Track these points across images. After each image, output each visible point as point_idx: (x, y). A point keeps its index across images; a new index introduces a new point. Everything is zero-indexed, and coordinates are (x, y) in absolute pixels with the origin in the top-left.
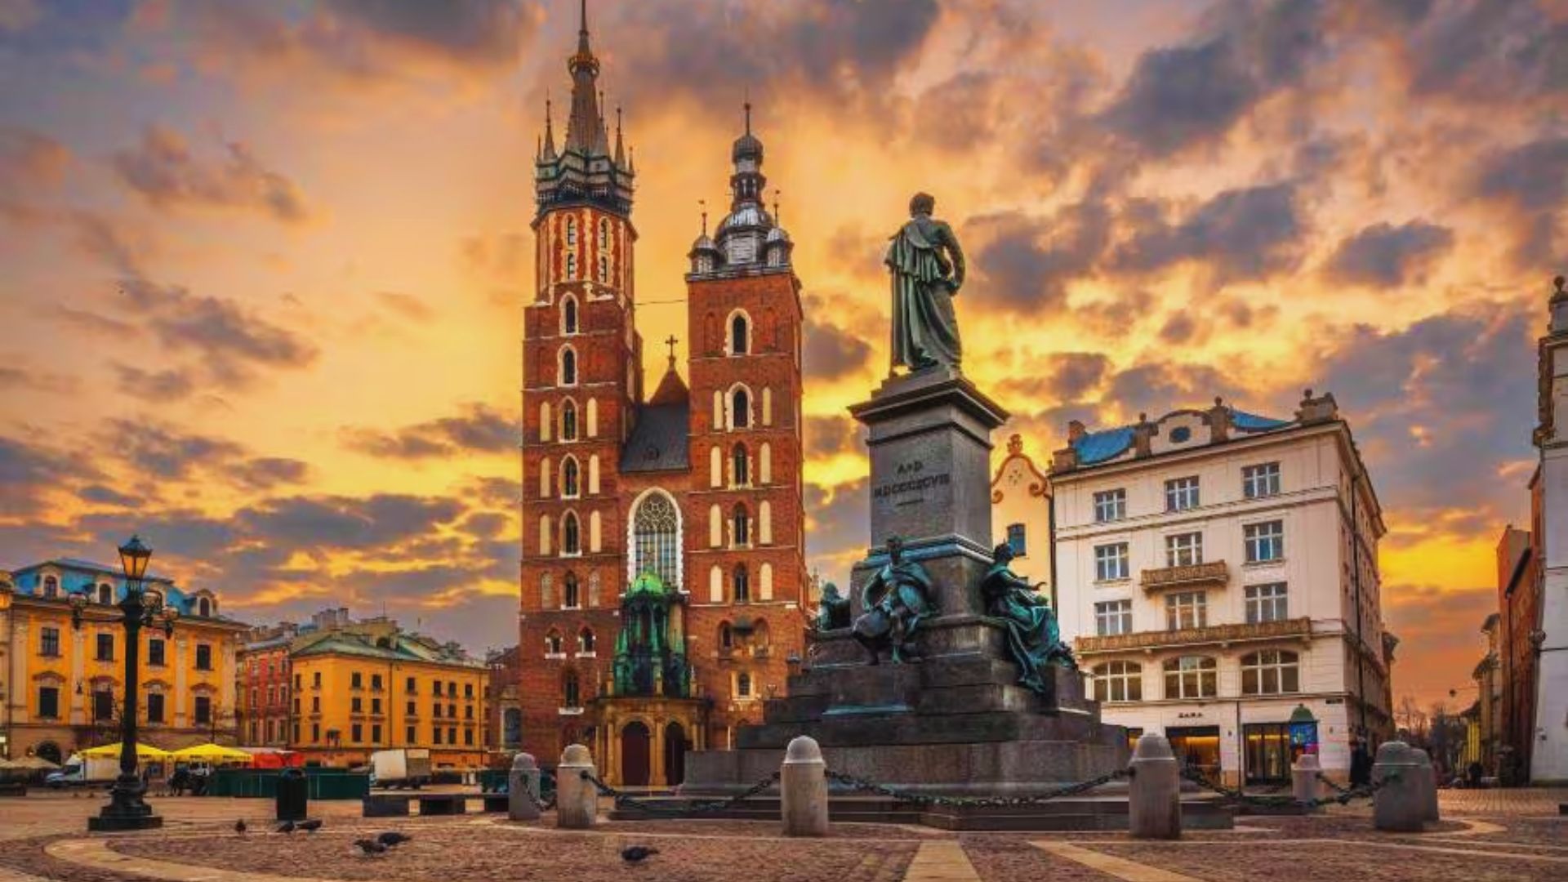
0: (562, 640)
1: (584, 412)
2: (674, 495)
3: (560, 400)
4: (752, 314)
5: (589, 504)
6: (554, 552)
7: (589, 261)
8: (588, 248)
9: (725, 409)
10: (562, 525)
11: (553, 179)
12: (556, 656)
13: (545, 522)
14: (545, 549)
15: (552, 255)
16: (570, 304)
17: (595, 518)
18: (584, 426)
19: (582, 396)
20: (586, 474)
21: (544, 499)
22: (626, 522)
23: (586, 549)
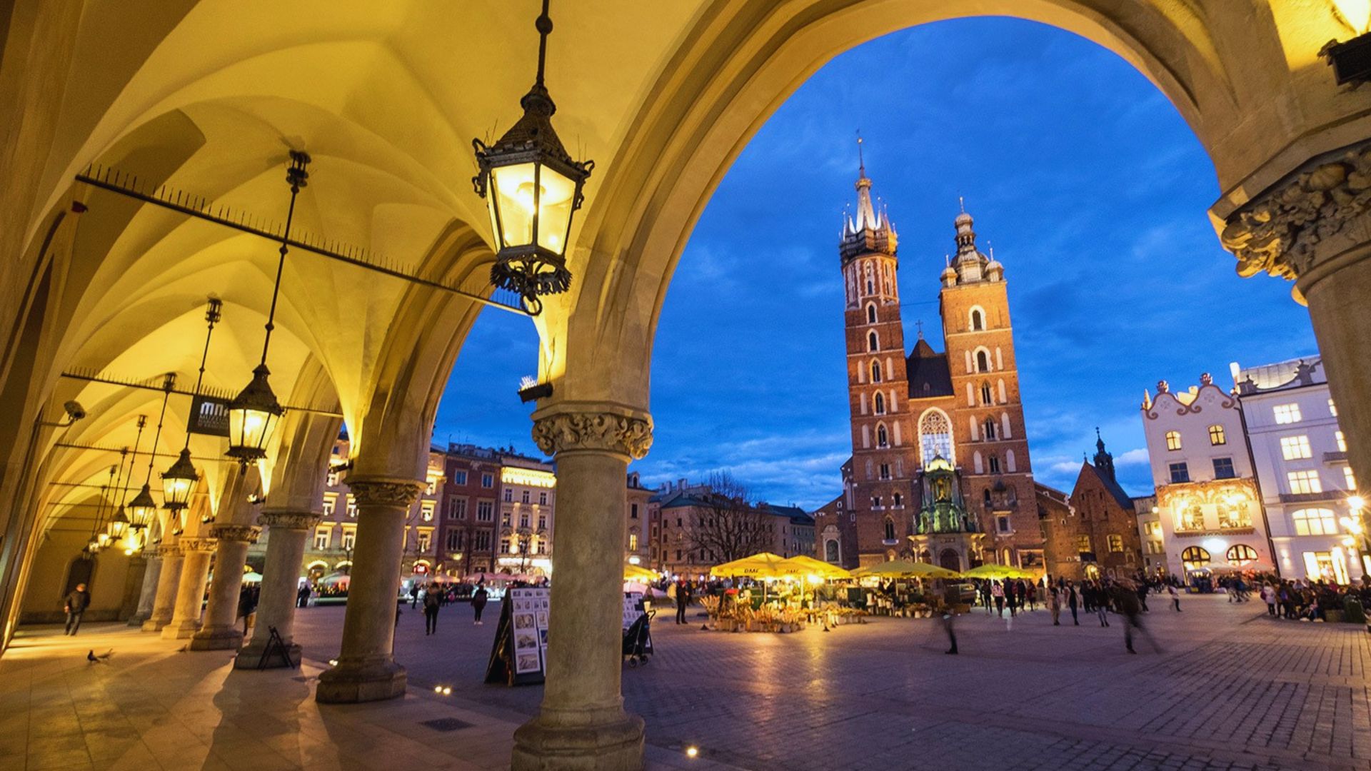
0: (881, 498)
1: (885, 367)
2: (947, 411)
3: (870, 360)
4: (985, 308)
5: (892, 416)
6: (873, 446)
7: (881, 285)
8: (880, 277)
9: (972, 362)
10: (876, 430)
11: (855, 243)
12: (877, 508)
13: (865, 429)
14: (866, 444)
15: (859, 282)
16: (871, 308)
17: (896, 425)
18: (885, 373)
19: (883, 357)
20: (889, 401)
21: (864, 416)
22: (916, 427)
23: (892, 444)
